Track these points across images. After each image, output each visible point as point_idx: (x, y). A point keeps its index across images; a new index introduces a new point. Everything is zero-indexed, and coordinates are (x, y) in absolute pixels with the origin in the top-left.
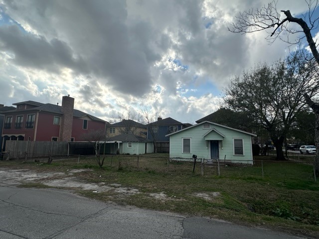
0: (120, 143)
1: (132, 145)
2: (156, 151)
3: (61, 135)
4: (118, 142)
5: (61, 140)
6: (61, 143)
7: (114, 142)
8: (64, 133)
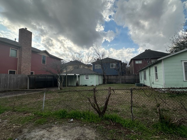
0: (78, 76)
1: (89, 77)
2: (106, 83)
3: (20, 68)
4: (76, 75)
5: (20, 73)
6: (19, 76)
7: (73, 74)
8: (22, 67)
